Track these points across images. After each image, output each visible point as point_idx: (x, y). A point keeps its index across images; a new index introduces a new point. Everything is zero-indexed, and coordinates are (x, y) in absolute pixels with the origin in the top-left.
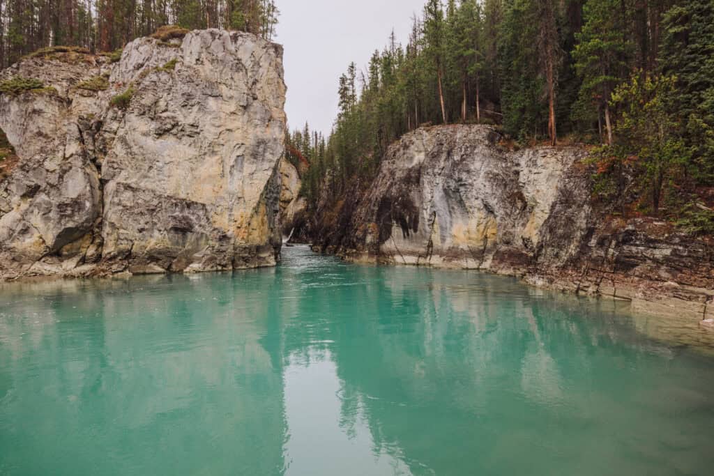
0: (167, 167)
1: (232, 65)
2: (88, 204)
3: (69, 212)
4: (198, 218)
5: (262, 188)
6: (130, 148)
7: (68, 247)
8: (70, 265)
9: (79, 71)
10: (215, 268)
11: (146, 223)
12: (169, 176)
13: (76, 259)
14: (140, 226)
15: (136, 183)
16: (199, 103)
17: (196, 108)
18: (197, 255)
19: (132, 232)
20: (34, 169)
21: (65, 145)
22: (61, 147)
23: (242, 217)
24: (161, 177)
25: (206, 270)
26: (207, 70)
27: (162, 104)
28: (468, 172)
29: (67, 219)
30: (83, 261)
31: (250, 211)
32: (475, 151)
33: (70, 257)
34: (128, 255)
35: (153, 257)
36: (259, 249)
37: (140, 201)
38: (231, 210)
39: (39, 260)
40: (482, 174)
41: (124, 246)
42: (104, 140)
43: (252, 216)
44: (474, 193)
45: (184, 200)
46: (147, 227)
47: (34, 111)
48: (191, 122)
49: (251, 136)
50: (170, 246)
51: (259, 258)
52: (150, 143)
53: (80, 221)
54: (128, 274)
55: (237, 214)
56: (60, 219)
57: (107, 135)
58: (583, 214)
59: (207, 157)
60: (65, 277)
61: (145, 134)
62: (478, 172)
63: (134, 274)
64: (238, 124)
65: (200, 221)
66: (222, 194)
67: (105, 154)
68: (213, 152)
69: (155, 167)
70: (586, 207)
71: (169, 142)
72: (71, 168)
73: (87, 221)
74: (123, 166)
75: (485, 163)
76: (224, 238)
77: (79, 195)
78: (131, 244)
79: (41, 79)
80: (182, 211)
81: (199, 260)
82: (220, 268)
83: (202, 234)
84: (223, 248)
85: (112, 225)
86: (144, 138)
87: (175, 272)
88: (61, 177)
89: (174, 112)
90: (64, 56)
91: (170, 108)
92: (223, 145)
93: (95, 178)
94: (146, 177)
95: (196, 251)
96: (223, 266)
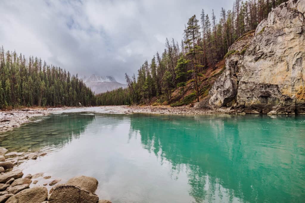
0: (260, 72)
2: (231, 90)
3: (226, 93)
4: (274, 91)
6: (245, 68)
7: (228, 104)
8: (229, 110)
10: (284, 113)
11: (250, 95)
12: (261, 76)
13: (231, 107)
14: (248, 96)
15: (247, 80)
16: (273, 41)
17: (272, 44)
18: (274, 107)
19: (245, 99)
20: (219, 81)
21: (226, 73)
22: (225, 73)
23: (301, 88)
24: (257, 76)
25: (278, 114)
26: (278, 25)
27: (258, 48)
29: (225, 95)
30: (233, 108)
33: (229, 107)
34: (244, 107)
35: (254, 107)
37: (248, 87)
38: (294, 86)
39: (220, 107)
41: (242, 103)
42: (238, 67)
46: (250, 96)
48: (270, 51)
50: (260, 103)
52: (253, 64)
53: (229, 96)
54: (244, 113)
55: (297, 87)
56: (224, 95)
57: (239, 66)
59: (278, 64)
60: (226, 113)
61: (251, 62)
63: (246, 114)
65: (275, 92)
66: (287, 78)
67: (238, 72)
68: (282, 61)
69: (254, 73)
71: (260, 62)
72: (226, 79)
73: (231, 95)
74: (242, 75)
76: (288, 99)
77: (229, 87)
78: (244, 103)
79: (235, 49)
80: (265, 89)
81: (275, 109)
82: (287, 113)
83: (276, 98)
84: (287, 104)
85: (239, 96)
86: (250, 63)
87: (264, 114)
88: (224, 82)
89: (262, 49)
90: (245, 37)
92: (287, 56)
93: (235, 81)
94: (251, 78)
95: (274, 106)
96: (289, 112)
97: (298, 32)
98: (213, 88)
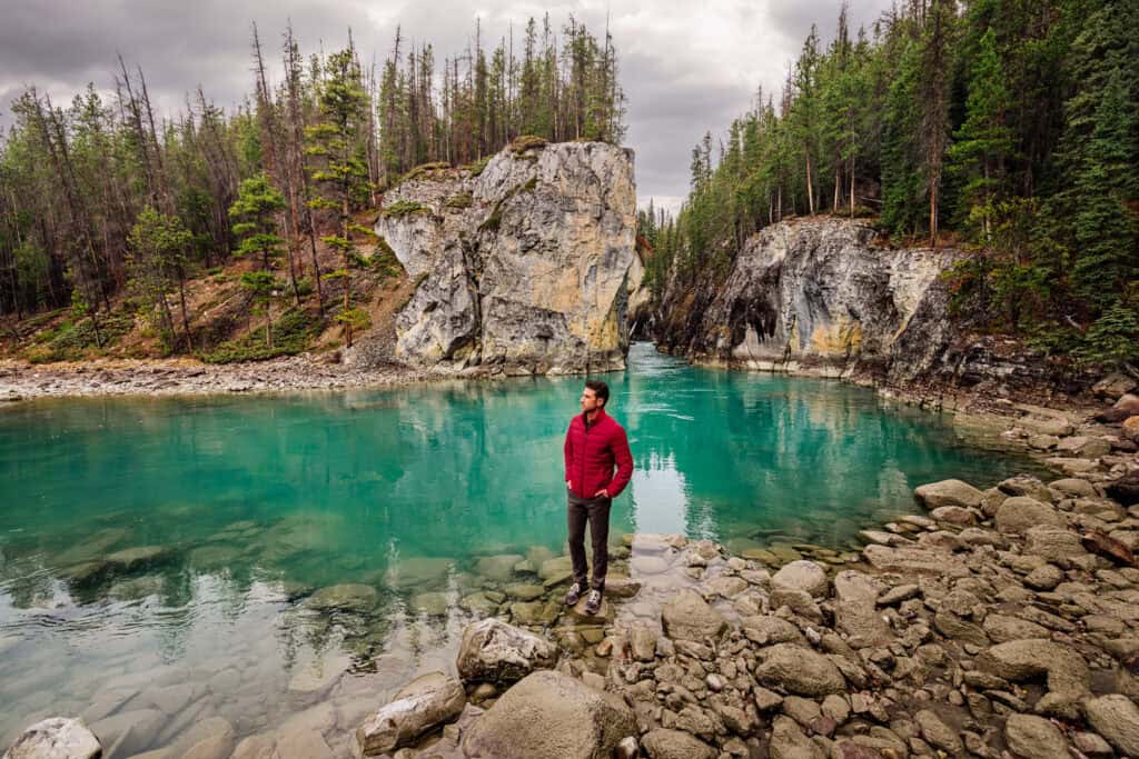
0: (531, 281)
1: (587, 179)
2: (472, 317)
3: (459, 324)
4: (558, 327)
5: (614, 295)
6: (502, 265)
7: (457, 352)
8: (459, 367)
9: (447, 188)
10: (572, 372)
11: (516, 332)
12: (533, 289)
13: (463, 362)
14: (513, 335)
15: (507, 297)
16: (557, 219)
17: (555, 224)
18: (557, 360)
19: (506, 341)
21: (453, 267)
22: (450, 269)
23: (595, 324)
24: (526, 290)
25: (564, 373)
26: (564, 186)
27: (526, 222)
28: (832, 274)
29: (457, 329)
30: (468, 364)
31: (602, 318)
32: (842, 252)
33: (458, 360)
34: (503, 360)
35: (521, 362)
36: (610, 354)
37: (511, 313)
38: (586, 318)
39: (438, 363)
40: (848, 276)
41: (500, 352)
42: (481, 259)
43: (604, 324)
44: (838, 297)
45: (546, 310)
46: (517, 335)
47: (417, 232)
48: (551, 237)
49: (604, 246)
50: (535, 352)
51: (610, 362)
52: (518, 260)
53: (466, 332)
54: (503, 376)
55: (590, 321)
56: (453, 330)
57: (483, 255)
58: (940, 329)
59: (565, 270)
60: (458, 377)
61: (514, 252)
62: (843, 275)
63: (507, 376)
64: (592, 235)
65: (559, 329)
66: (578, 303)
67: (482, 272)
68: (570, 264)
69: (522, 281)
70: (943, 322)
71: (532, 258)
72: (458, 286)
73: (471, 330)
74: (496, 282)
75: (852, 265)
76: (580, 344)
77: (465, 309)
78: (505, 350)
79: (419, 200)
80: (544, 320)
81: (559, 364)
82: (576, 371)
83: (561, 340)
84: (579, 353)
85: (490, 334)
86: (512, 256)
87: (539, 375)
88: (452, 295)
89: (536, 229)
90: (433, 175)
91: (533, 226)
92: (579, 257)
94: (514, 291)
95: (556, 356)
96: (580, 370)
97: (595, 215)
98: (414, 307)
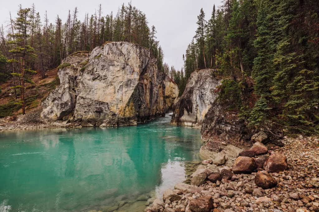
0: (95, 91)
1: (118, 54)
2: (69, 104)
3: (63, 106)
4: (105, 108)
5: (130, 96)
6: (84, 85)
7: (64, 117)
8: (65, 123)
9: (82, 59)
10: (111, 125)
11: (87, 110)
12: (96, 94)
13: (67, 121)
14: (85, 111)
15: (85, 96)
16: (107, 68)
17: (106, 70)
18: (104, 121)
19: (82, 113)
20: (55, 93)
21: (64, 85)
22: (63, 86)
23: (122, 107)
24: (93, 94)
25: (107, 126)
26: (111, 56)
27: (95, 69)
28: (204, 89)
29: (63, 108)
30: (69, 122)
31: (124, 105)
32: (207, 80)
33: (65, 120)
34: (81, 120)
35: (89, 121)
36: (129, 119)
37: (86, 102)
38: (117, 105)
39: (56, 121)
40: (209, 90)
41: (79, 117)
42: (77, 82)
43: (126, 107)
44: (206, 98)
45: (101, 101)
46: (87, 111)
47: (66, 73)
48: (104, 75)
49: (125, 78)
50: (95, 117)
51: (129, 122)
52: (90, 83)
53: (67, 109)
54: (81, 127)
55: (119, 106)
56: (61, 108)
57: (78, 81)
58: (218, 109)
59: (109, 87)
60: (62, 127)
61: (89, 80)
62: (207, 89)
63: (82, 127)
64: (121, 74)
65: (106, 109)
66: (114, 99)
67: (77, 87)
68: (111, 85)
69: (91, 91)
71: (97, 82)
72: (65, 92)
73: (69, 109)
74: (81, 91)
75: (210, 85)
76: (114, 115)
77: (67, 101)
78: (82, 116)
79: (70, 63)
80: (99, 105)
82: (112, 125)
83: (106, 113)
84: (114, 118)
85: (77, 110)
86: (89, 81)
87: (97, 126)
88: (62, 95)
89: (99, 72)
90: (79, 54)
91: (98, 71)
92: (115, 82)
93: (73, 95)
94: (88, 94)
95: (105, 119)
96: (114, 125)
97: (122, 67)
98: (48, 99)
